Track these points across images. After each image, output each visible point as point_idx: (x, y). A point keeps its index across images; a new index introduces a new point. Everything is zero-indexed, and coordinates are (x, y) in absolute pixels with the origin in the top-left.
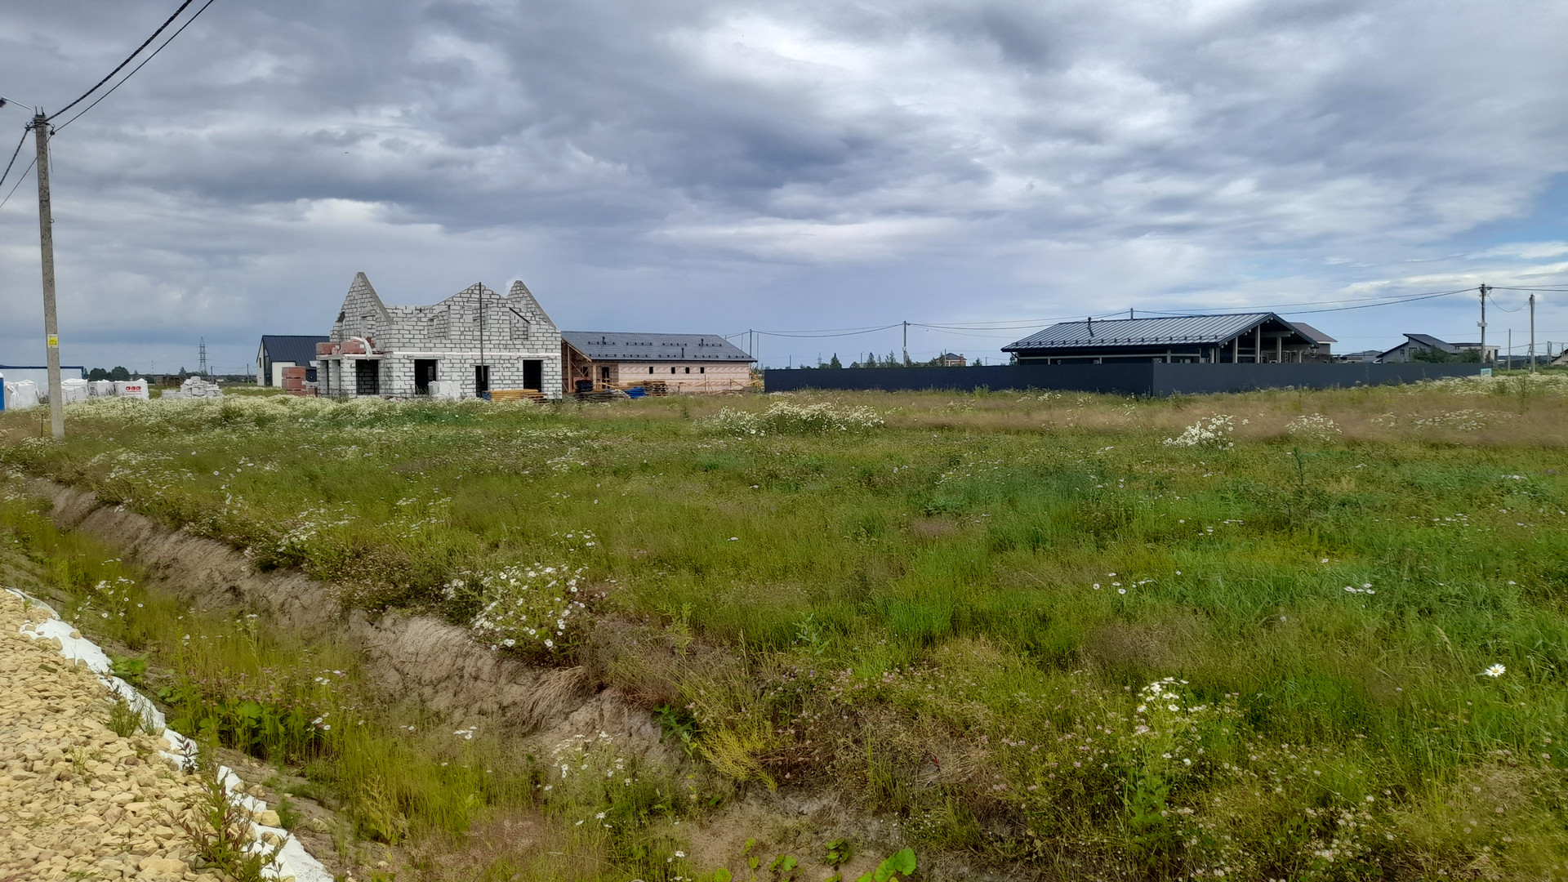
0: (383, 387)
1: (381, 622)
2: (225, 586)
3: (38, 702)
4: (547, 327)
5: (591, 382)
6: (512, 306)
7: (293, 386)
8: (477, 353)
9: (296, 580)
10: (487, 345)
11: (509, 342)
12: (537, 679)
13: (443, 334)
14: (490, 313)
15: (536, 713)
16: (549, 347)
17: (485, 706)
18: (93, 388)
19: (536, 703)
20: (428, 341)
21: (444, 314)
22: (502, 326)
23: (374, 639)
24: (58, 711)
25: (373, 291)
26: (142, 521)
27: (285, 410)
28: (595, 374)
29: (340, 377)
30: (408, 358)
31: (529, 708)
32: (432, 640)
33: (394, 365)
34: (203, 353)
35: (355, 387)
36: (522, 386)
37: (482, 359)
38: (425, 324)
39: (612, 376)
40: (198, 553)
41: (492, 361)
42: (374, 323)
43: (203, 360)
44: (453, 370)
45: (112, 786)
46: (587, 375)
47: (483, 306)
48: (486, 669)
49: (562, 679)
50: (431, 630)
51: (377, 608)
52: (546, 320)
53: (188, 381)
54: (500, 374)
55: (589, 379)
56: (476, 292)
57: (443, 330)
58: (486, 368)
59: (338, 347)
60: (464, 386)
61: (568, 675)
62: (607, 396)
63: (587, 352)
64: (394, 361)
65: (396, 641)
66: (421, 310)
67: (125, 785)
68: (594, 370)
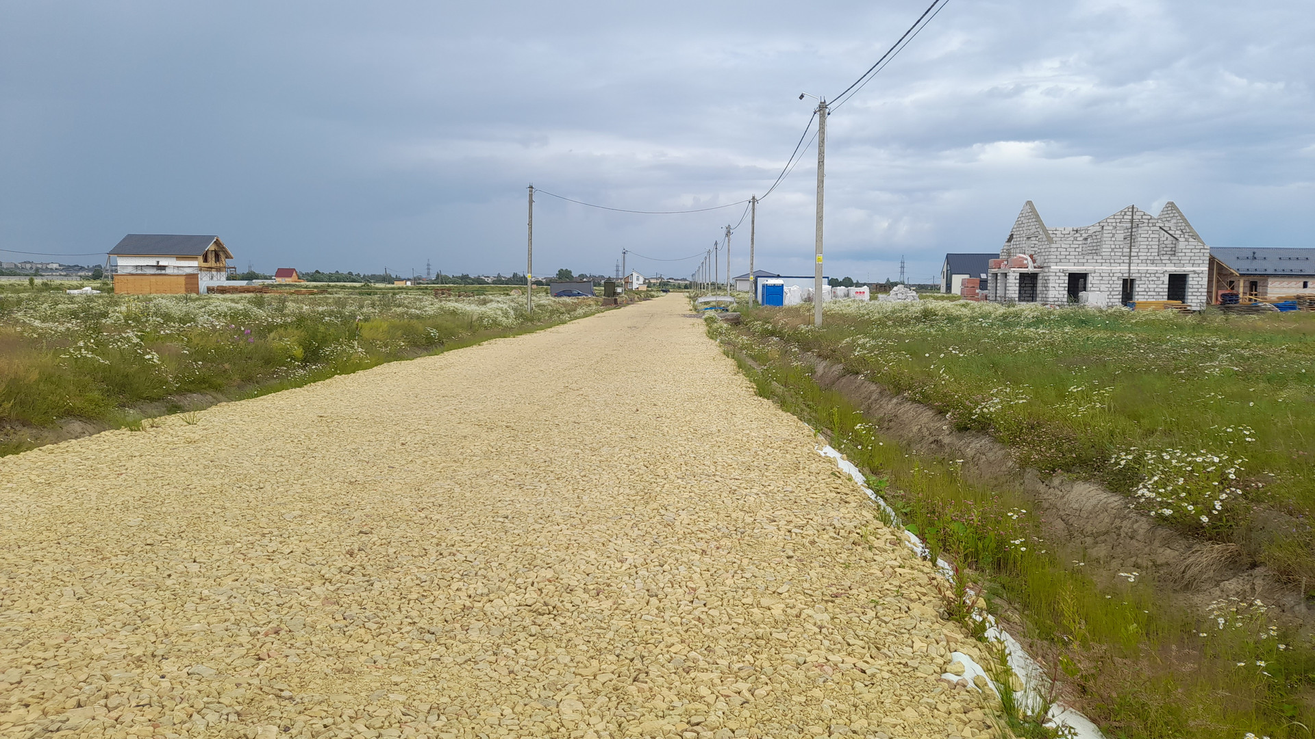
0: (1040, 296)
1: (1051, 481)
2: (931, 439)
3: (835, 495)
4: (1196, 244)
5: (1237, 295)
6: (1161, 225)
7: (968, 293)
8: (1125, 268)
9: (983, 441)
10: (1134, 260)
11: (1156, 258)
12: (1190, 548)
13: (1095, 251)
14: (1140, 232)
15: (1187, 576)
16: (1196, 262)
17: (1139, 561)
18: (834, 292)
19: (1188, 567)
20: (1082, 257)
21: (1097, 233)
22: (1151, 243)
23: (1045, 493)
24: (846, 502)
25: (1037, 216)
26: (873, 387)
27: (966, 311)
28: (1241, 288)
29: (1006, 287)
30: (1064, 271)
31: (1182, 570)
32: (1093, 501)
33: (1050, 278)
34: (902, 267)
35: (1017, 296)
36: (1166, 297)
37: (1129, 273)
38: (1080, 243)
39: (1260, 289)
40: (912, 413)
41: (1139, 275)
42: (1037, 242)
43: (902, 273)
44: (1102, 282)
45: (885, 554)
46: (1232, 289)
47: (1134, 226)
48: (1141, 531)
49: (1215, 551)
50: (1093, 493)
51: (1049, 470)
52: (1195, 237)
53: (895, 288)
54: (1145, 286)
55: (1234, 292)
56: (1128, 213)
57: (1095, 248)
58: (1132, 281)
59: (1006, 263)
60: (1110, 297)
61: (1221, 549)
62: (1253, 309)
63: (1234, 266)
64: (1051, 274)
65: (1063, 497)
66: (1077, 231)
67: (893, 556)
68: (1242, 284)
